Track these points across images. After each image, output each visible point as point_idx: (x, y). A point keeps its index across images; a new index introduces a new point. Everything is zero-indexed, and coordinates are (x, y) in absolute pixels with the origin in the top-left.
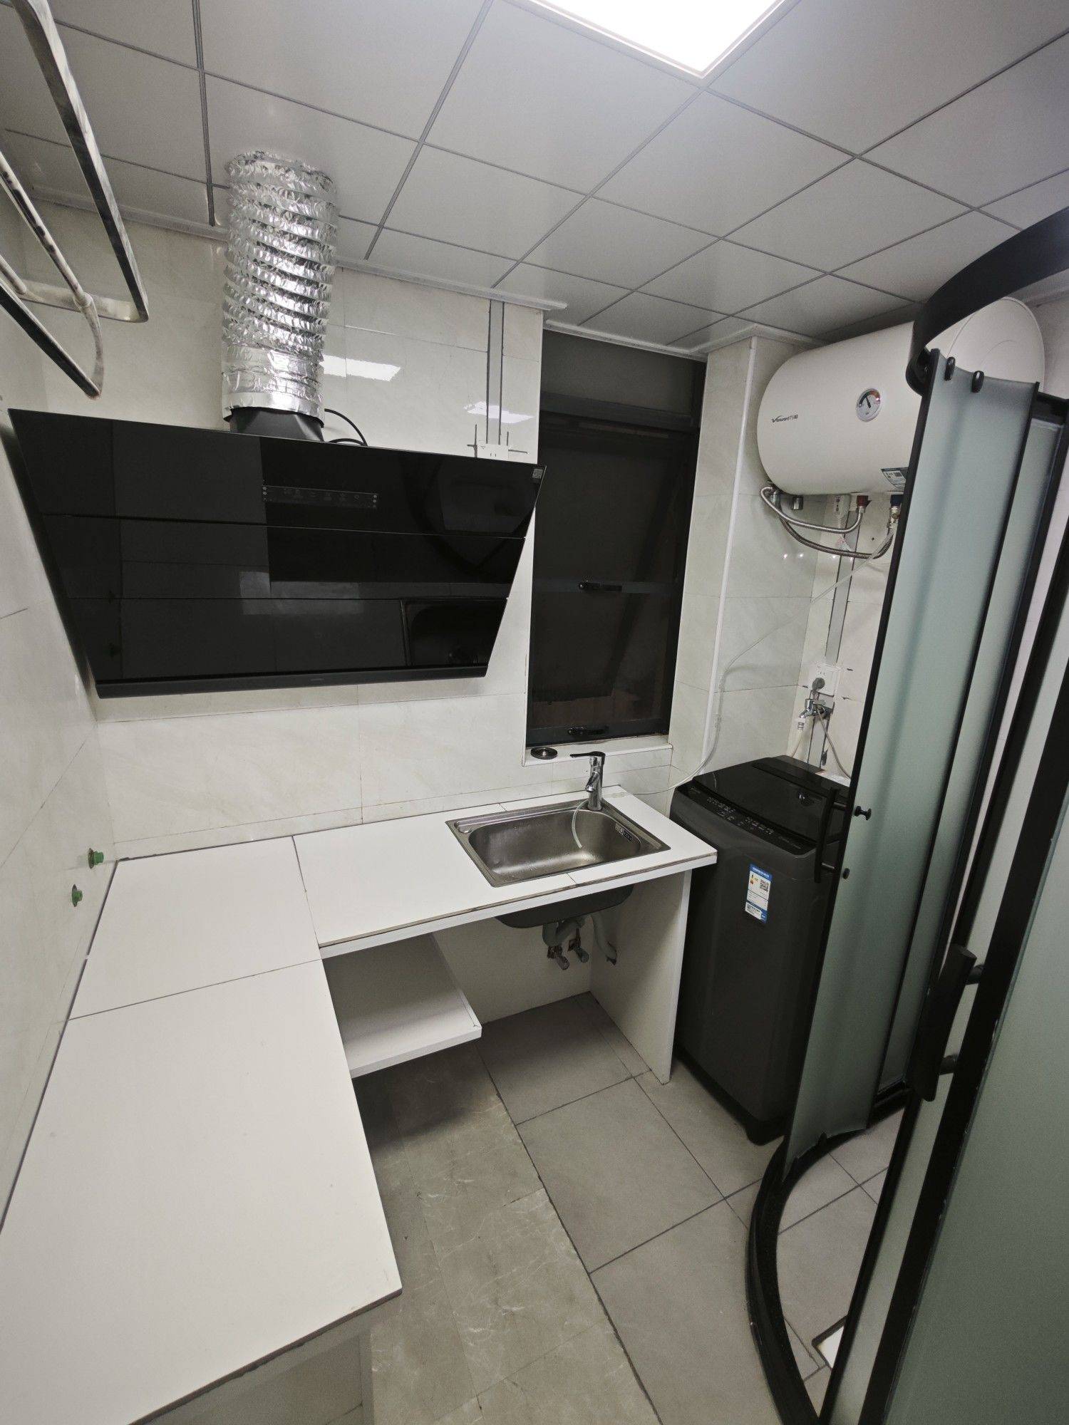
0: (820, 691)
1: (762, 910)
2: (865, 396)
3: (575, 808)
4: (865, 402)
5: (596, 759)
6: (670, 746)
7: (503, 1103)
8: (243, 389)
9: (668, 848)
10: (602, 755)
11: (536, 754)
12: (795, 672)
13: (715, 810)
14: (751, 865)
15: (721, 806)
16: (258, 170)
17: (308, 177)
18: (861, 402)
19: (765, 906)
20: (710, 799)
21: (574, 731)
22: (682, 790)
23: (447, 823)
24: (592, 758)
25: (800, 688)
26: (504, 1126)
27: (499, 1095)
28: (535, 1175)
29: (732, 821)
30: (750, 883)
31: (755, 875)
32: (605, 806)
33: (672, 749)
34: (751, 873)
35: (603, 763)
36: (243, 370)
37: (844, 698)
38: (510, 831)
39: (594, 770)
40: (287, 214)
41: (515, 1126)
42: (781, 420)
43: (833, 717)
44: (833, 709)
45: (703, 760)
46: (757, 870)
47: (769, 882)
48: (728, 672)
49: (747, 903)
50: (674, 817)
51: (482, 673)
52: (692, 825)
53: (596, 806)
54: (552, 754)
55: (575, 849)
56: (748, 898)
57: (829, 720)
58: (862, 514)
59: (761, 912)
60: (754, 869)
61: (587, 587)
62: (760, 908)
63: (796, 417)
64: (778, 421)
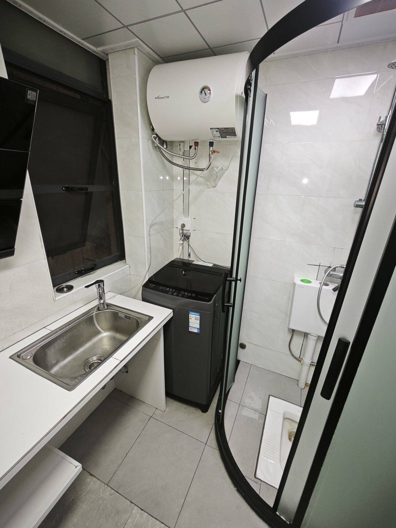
0: (184, 229)
1: (197, 328)
2: (203, 89)
3: (93, 313)
4: (203, 92)
5: (100, 284)
6: (129, 266)
7: (96, 477)
9: (152, 318)
10: (102, 281)
11: (60, 290)
12: (172, 222)
13: (167, 292)
14: (190, 312)
15: (168, 289)
18: (201, 92)
19: (198, 326)
20: (161, 288)
21: (78, 271)
22: (146, 286)
23: (10, 357)
24: (97, 284)
25: (175, 229)
26: (101, 491)
27: (91, 475)
28: (129, 502)
29: (176, 295)
30: (190, 319)
31: (192, 315)
32: (109, 305)
33: (130, 266)
34: (190, 315)
35: (104, 285)
37: (194, 230)
38: (59, 341)
39: (99, 290)
41: (107, 485)
42: (160, 98)
43: (190, 238)
44: (190, 235)
45: (147, 269)
46: (192, 313)
47: (199, 317)
48: (151, 227)
49: (190, 328)
50: (144, 300)
51: (12, 253)
52: (157, 302)
53: (104, 308)
54: (70, 288)
55: (98, 333)
56: (190, 325)
57: (189, 240)
58: (197, 150)
59: (197, 329)
60: (191, 313)
61: (67, 189)
62: (196, 328)
63: (168, 97)
64: (158, 98)
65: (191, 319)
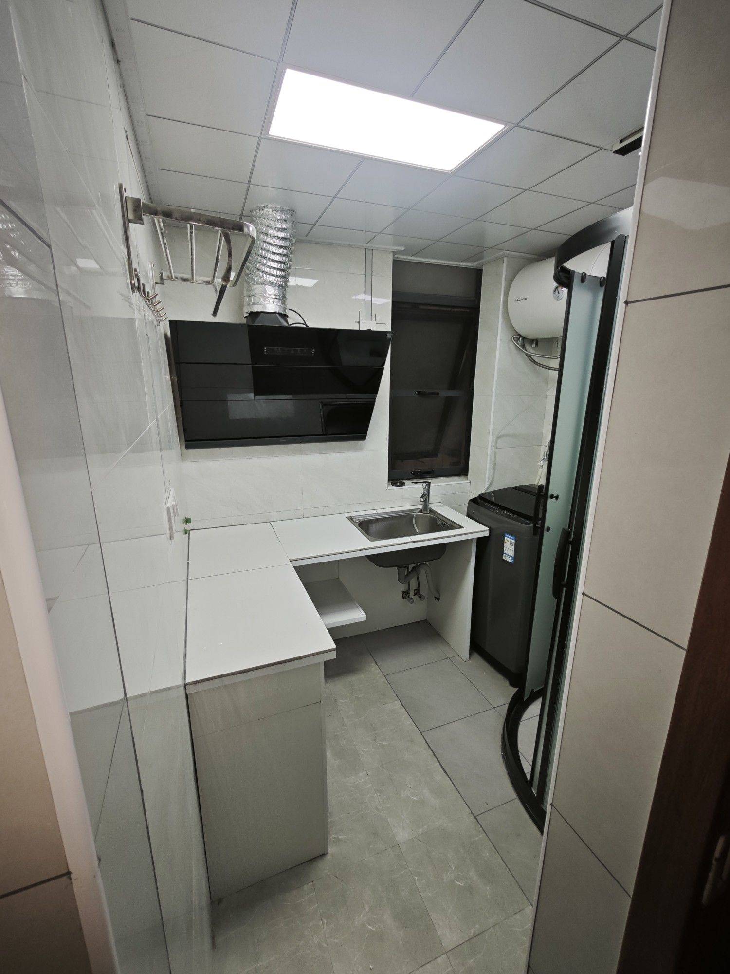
1: (512, 557)
2: (557, 288)
3: (414, 513)
4: (557, 291)
5: (426, 485)
6: (468, 481)
7: (378, 666)
8: (254, 304)
9: (461, 527)
10: (429, 483)
11: (394, 484)
12: (539, 438)
14: (505, 534)
15: (492, 506)
16: (265, 212)
17: (285, 213)
18: (555, 291)
19: (513, 554)
20: (487, 504)
21: (414, 472)
22: (474, 501)
23: (347, 517)
24: (424, 485)
25: (543, 447)
26: (379, 676)
27: (376, 663)
28: (395, 695)
29: (498, 514)
31: (507, 538)
32: (431, 511)
33: (470, 482)
34: (505, 538)
35: (429, 487)
36: (254, 295)
38: (380, 523)
39: (425, 492)
40: (276, 229)
41: (385, 676)
42: (519, 301)
45: (486, 487)
47: (514, 541)
48: (498, 438)
49: (504, 555)
50: (469, 516)
51: (364, 438)
52: (475, 517)
53: (426, 511)
54: (403, 484)
56: (505, 552)
60: (507, 535)
61: (420, 394)
62: (510, 556)
63: (526, 299)
64: (517, 300)
65: (506, 543)
